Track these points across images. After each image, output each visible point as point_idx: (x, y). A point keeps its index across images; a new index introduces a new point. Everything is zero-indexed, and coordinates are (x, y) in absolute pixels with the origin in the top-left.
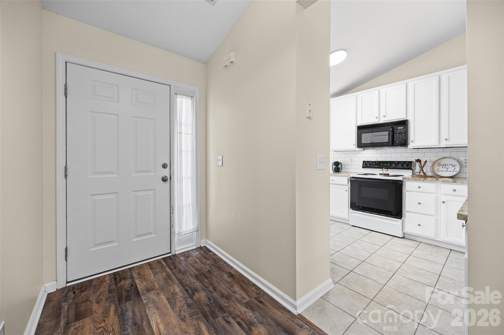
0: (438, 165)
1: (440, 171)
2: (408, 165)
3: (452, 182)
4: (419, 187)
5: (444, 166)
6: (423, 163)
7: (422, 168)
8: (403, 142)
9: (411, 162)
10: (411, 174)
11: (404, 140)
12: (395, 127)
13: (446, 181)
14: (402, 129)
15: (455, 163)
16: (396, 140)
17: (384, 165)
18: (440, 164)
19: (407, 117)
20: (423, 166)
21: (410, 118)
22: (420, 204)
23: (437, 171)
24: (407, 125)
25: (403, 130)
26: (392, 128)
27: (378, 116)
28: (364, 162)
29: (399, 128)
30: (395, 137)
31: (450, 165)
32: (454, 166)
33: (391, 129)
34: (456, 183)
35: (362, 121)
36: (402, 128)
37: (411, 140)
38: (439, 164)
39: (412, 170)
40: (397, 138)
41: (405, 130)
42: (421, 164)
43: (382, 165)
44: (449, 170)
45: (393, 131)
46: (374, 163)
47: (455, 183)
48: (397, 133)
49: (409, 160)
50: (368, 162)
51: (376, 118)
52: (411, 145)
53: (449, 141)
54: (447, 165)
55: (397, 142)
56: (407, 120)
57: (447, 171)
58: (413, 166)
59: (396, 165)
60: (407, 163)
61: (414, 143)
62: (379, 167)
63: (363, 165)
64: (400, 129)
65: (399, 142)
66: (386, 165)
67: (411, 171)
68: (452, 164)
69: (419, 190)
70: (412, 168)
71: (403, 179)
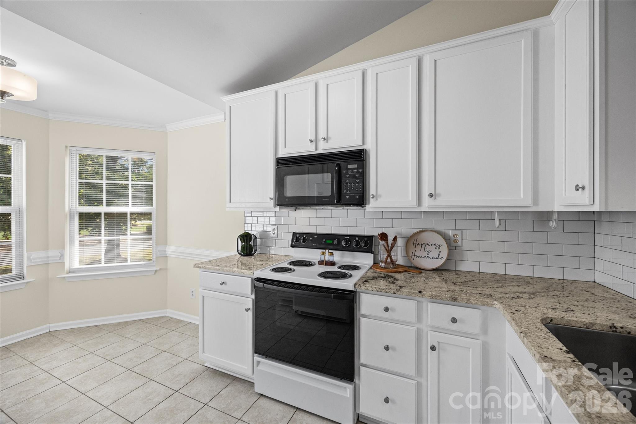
0: (415, 244)
1: (417, 256)
2: (366, 243)
3: (448, 299)
4: (387, 309)
5: (423, 246)
6: (390, 242)
7: (389, 251)
8: (357, 196)
9: (371, 238)
10: (371, 263)
11: (359, 193)
12: (343, 164)
13: (438, 298)
14: (355, 169)
15: (441, 241)
16: (345, 191)
17: (328, 241)
18: (418, 242)
19: (363, 144)
20: (392, 248)
21: (369, 146)
22: (387, 348)
23: (413, 257)
24: (363, 160)
25: (358, 172)
26: (337, 166)
27: (313, 138)
28: (295, 234)
29: (350, 166)
30: (343, 186)
31: (431, 245)
32: (438, 247)
33: (337, 168)
34: (457, 302)
35: (285, 147)
36: (356, 166)
37: (371, 194)
38: (415, 242)
39: (371, 253)
40: (347, 189)
41: (360, 170)
42: (387, 243)
43: (323, 242)
44: (431, 255)
45: (339, 172)
46: (311, 238)
47: (455, 303)
48: (346, 177)
49: (368, 232)
50: (302, 234)
51: (309, 143)
52: (372, 205)
53: (435, 199)
54: (428, 244)
55: (347, 197)
56: (364, 149)
57: (428, 257)
58: (375, 245)
59: (347, 242)
60: (366, 239)
61: (377, 200)
62: (318, 246)
63: (292, 241)
64: (352, 169)
65: (350, 196)
66: (331, 242)
67: (371, 256)
68: (435, 244)
69: (386, 315)
70: (373, 250)
71: (355, 287)
